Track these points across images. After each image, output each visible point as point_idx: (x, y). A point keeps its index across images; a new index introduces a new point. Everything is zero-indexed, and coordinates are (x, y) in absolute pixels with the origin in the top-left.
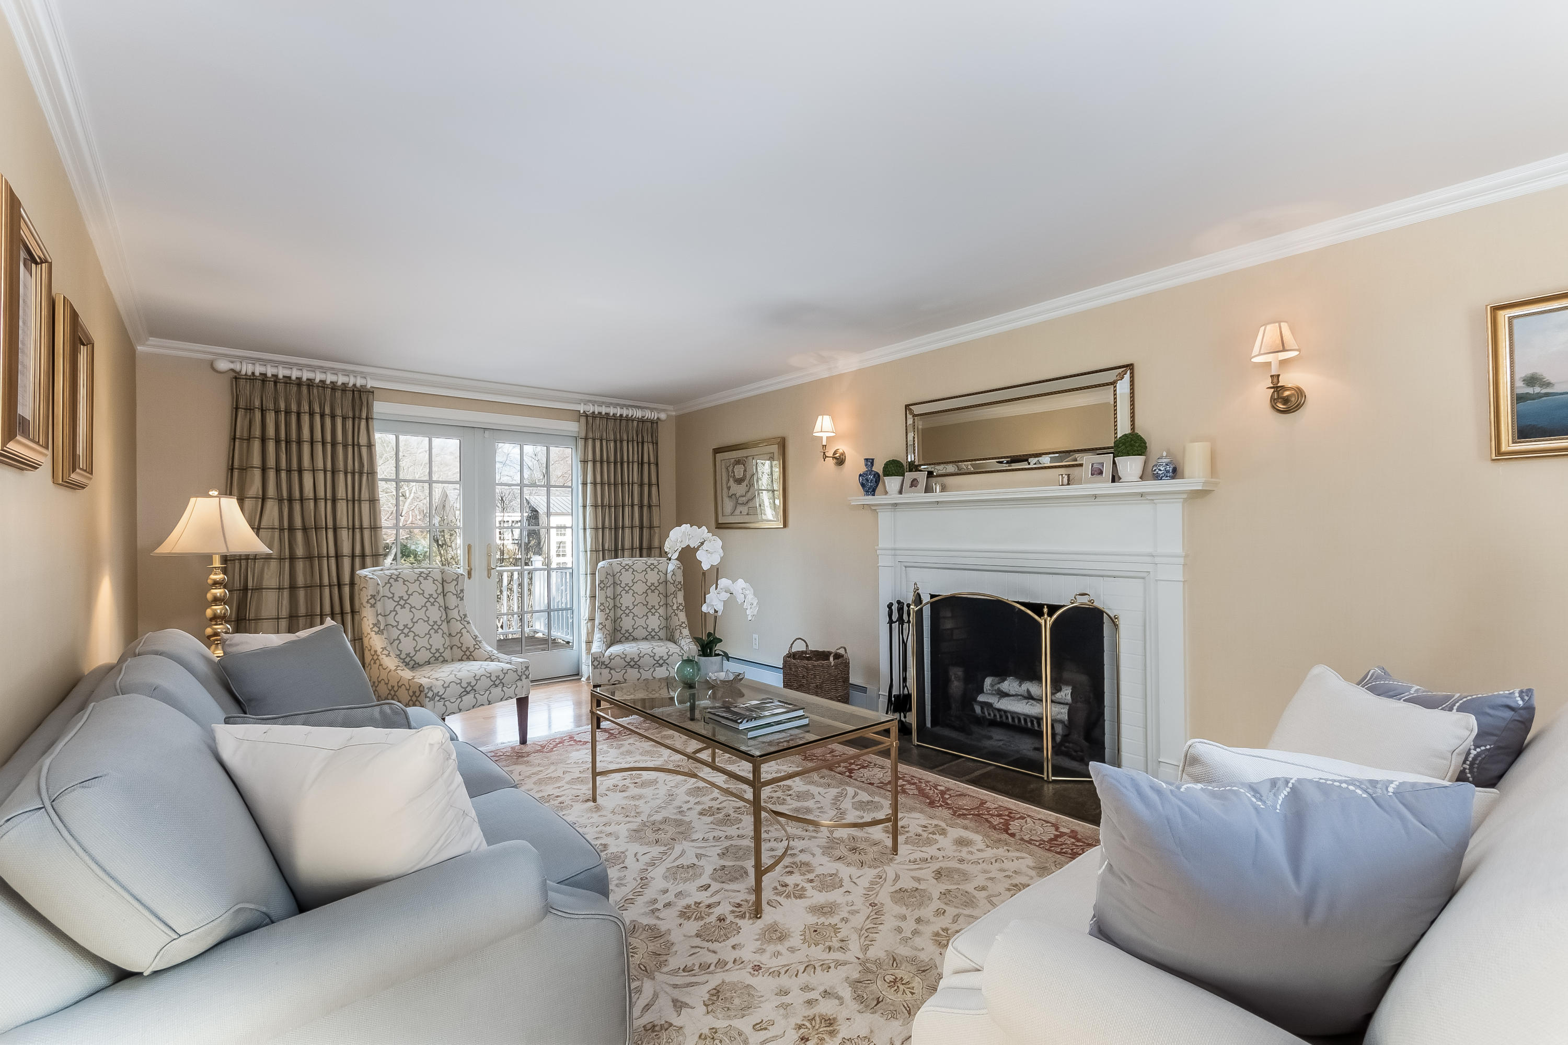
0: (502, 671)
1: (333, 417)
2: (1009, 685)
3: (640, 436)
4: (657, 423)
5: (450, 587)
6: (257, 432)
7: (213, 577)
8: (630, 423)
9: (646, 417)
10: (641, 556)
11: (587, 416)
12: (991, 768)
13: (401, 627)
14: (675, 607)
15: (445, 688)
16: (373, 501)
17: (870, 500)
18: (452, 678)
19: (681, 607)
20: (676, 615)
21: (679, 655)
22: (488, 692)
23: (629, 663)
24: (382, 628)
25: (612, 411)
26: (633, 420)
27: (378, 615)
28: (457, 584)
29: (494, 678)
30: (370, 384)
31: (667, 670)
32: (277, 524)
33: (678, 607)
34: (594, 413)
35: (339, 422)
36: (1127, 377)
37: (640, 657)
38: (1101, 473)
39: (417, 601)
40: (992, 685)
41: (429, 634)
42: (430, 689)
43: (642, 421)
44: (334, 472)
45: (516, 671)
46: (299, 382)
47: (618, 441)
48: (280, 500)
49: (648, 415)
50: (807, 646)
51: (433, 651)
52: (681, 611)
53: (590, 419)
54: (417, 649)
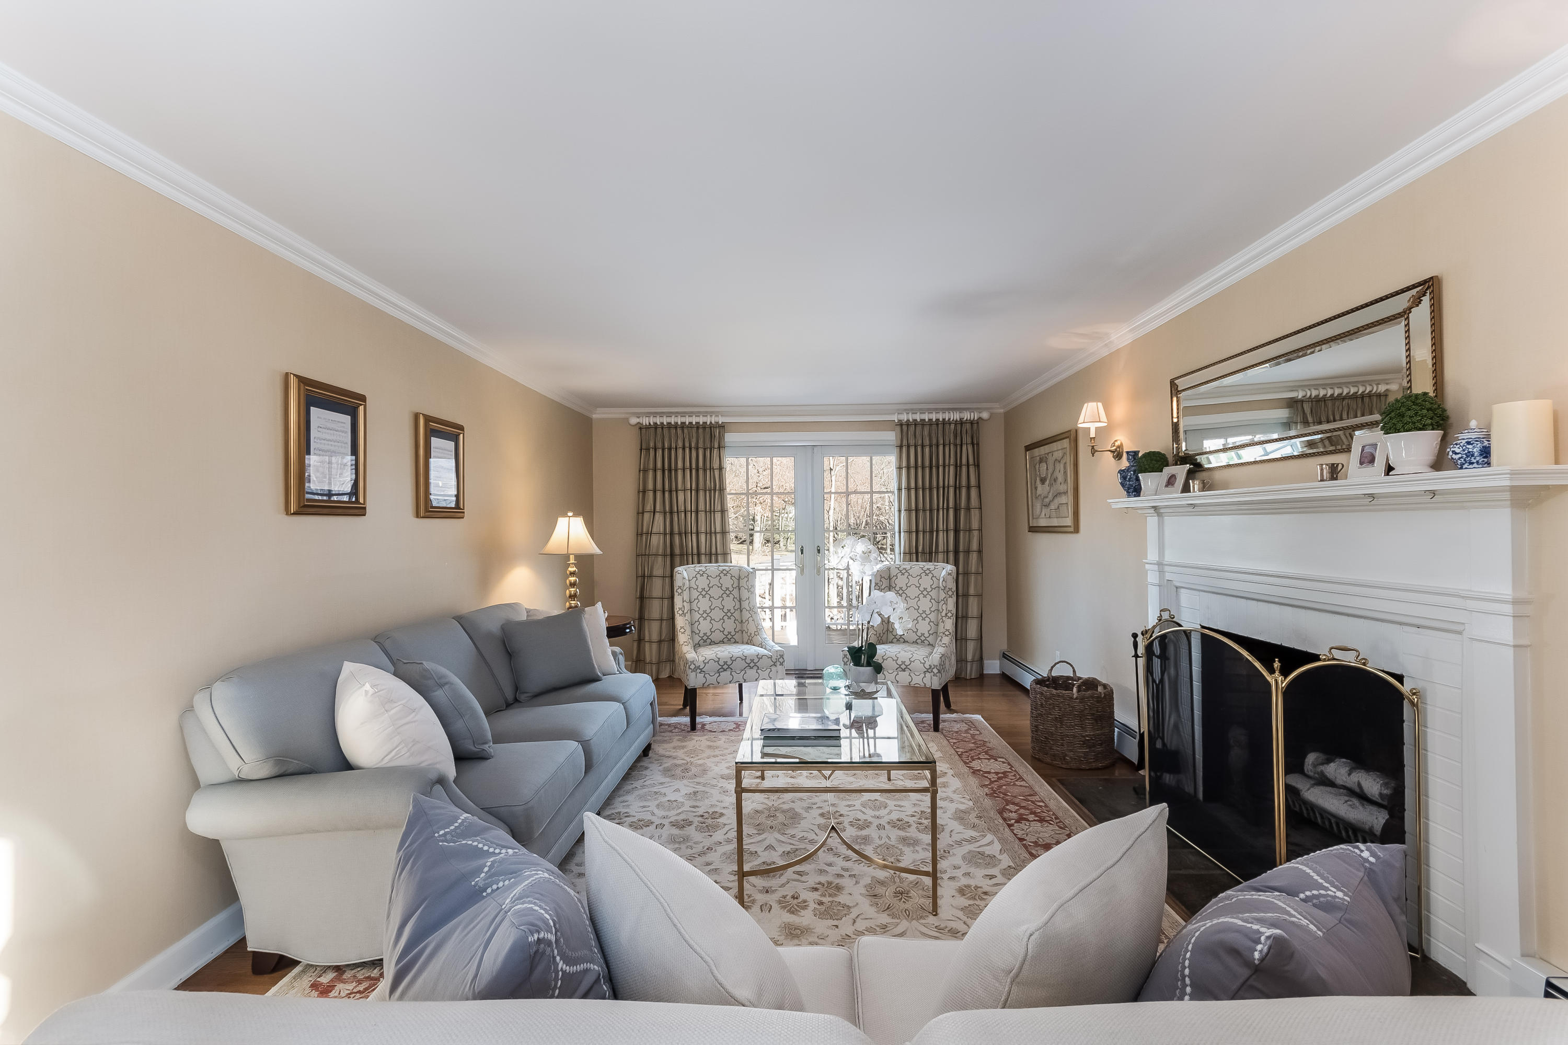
0: (757, 656)
1: (697, 449)
2: (1338, 770)
3: (959, 438)
4: (978, 423)
5: (743, 583)
6: (651, 466)
7: (570, 569)
8: (947, 426)
9: (965, 419)
10: (917, 561)
11: (901, 425)
12: (1219, 872)
13: (701, 612)
14: (943, 614)
15: (705, 663)
16: (723, 511)
17: (1134, 502)
18: (713, 657)
19: (949, 615)
20: (943, 622)
21: (921, 663)
22: (743, 672)
23: (900, 665)
24: (685, 612)
25: (926, 417)
26: (950, 424)
27: (683, 602)
28: (748, 580)
29: (748, 661)
30: (721, 420)
31: (910, 675)
32: (662, 530)
33: (946, 614)
34: (908, 420)
35: (701, 452)
36: (1426, 300)
37: (911, 662)
38: (1372, 460)
39: (716, 592)
40: (1315, 765)
41: (723, 619)
42: (692, 662)
43: (962, 422)
44: (697, 490)
45: (771, 657)
46: (676, 426)
47: (934, 446)
48: (665, 513)
49: (967, 416)
50: (1074, 671)
51: (726, 633)
52: (949, 618)
53: (904, 427)
54: (712, 630)
